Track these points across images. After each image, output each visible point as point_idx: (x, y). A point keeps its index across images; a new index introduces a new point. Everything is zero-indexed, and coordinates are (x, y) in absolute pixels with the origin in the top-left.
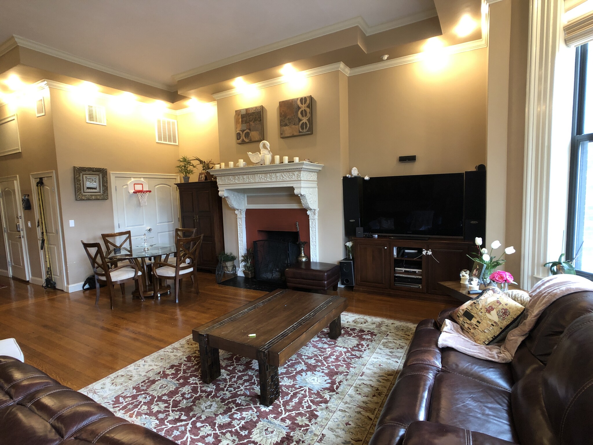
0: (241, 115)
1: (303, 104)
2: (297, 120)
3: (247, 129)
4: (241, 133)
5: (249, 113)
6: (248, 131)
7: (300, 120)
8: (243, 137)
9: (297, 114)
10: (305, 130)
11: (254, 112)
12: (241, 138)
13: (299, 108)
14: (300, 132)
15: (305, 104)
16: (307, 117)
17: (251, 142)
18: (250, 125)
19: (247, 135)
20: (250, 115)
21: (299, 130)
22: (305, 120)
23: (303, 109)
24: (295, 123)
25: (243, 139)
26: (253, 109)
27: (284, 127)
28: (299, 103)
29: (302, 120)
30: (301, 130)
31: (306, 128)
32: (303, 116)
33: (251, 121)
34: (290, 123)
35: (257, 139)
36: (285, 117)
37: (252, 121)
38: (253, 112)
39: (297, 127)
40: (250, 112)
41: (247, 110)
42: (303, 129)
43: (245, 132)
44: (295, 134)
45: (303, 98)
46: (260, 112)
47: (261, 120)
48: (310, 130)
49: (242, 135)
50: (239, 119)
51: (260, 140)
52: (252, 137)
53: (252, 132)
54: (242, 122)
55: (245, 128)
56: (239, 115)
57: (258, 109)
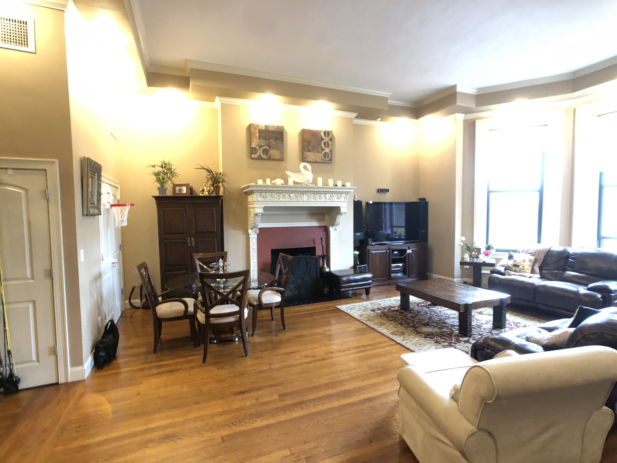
0: (259, 130)
1: (327, 137)
2: (320, 149)
3: (266, 145)
4: (258, 148)
5: (269, 131)
6: (266, 147)
7: (323, 150)
8: (260, 153)
9: (320, 144)
10: (327, 159)
11: (276, 130)
12: (258, 154)
13: (323, 139)
14: (322, 160)
15: (328, 137)
16: (330, 149)
17: (270, 159)
18: (270, 142)
19: (266, 152)
20: (270, 133)
21: (322, 158)
22: (327, 150)
23: (326, 141)
24: (318, 151)
25: (260, 155)
26: (274, 127)
27: (308, 153)
28: (322, 134)
29: (325, 150)
30: (323, 158)
31: (328, 157)
32: (325, 147)
33: (271, 139)
34: (313, 150)
35: (277, 158)
36: (309, 144)
37: (273, 139)
38: (274, 130)
39: (320, 154)
40: (271, 129)
42: (325, 157)
43: (264, 148)
44: (318, 160)
45: (327, 132)
46: (283, 132)
47: (283, 140)
48: (331, 160)
49: (259, 151)
50: (256, 133)
51: (282, 160)
52: (271, 155)
53: (271, 150)
54: (259, 136)
55: (264, 144)
56: (255, 129)
57: (280, 129)
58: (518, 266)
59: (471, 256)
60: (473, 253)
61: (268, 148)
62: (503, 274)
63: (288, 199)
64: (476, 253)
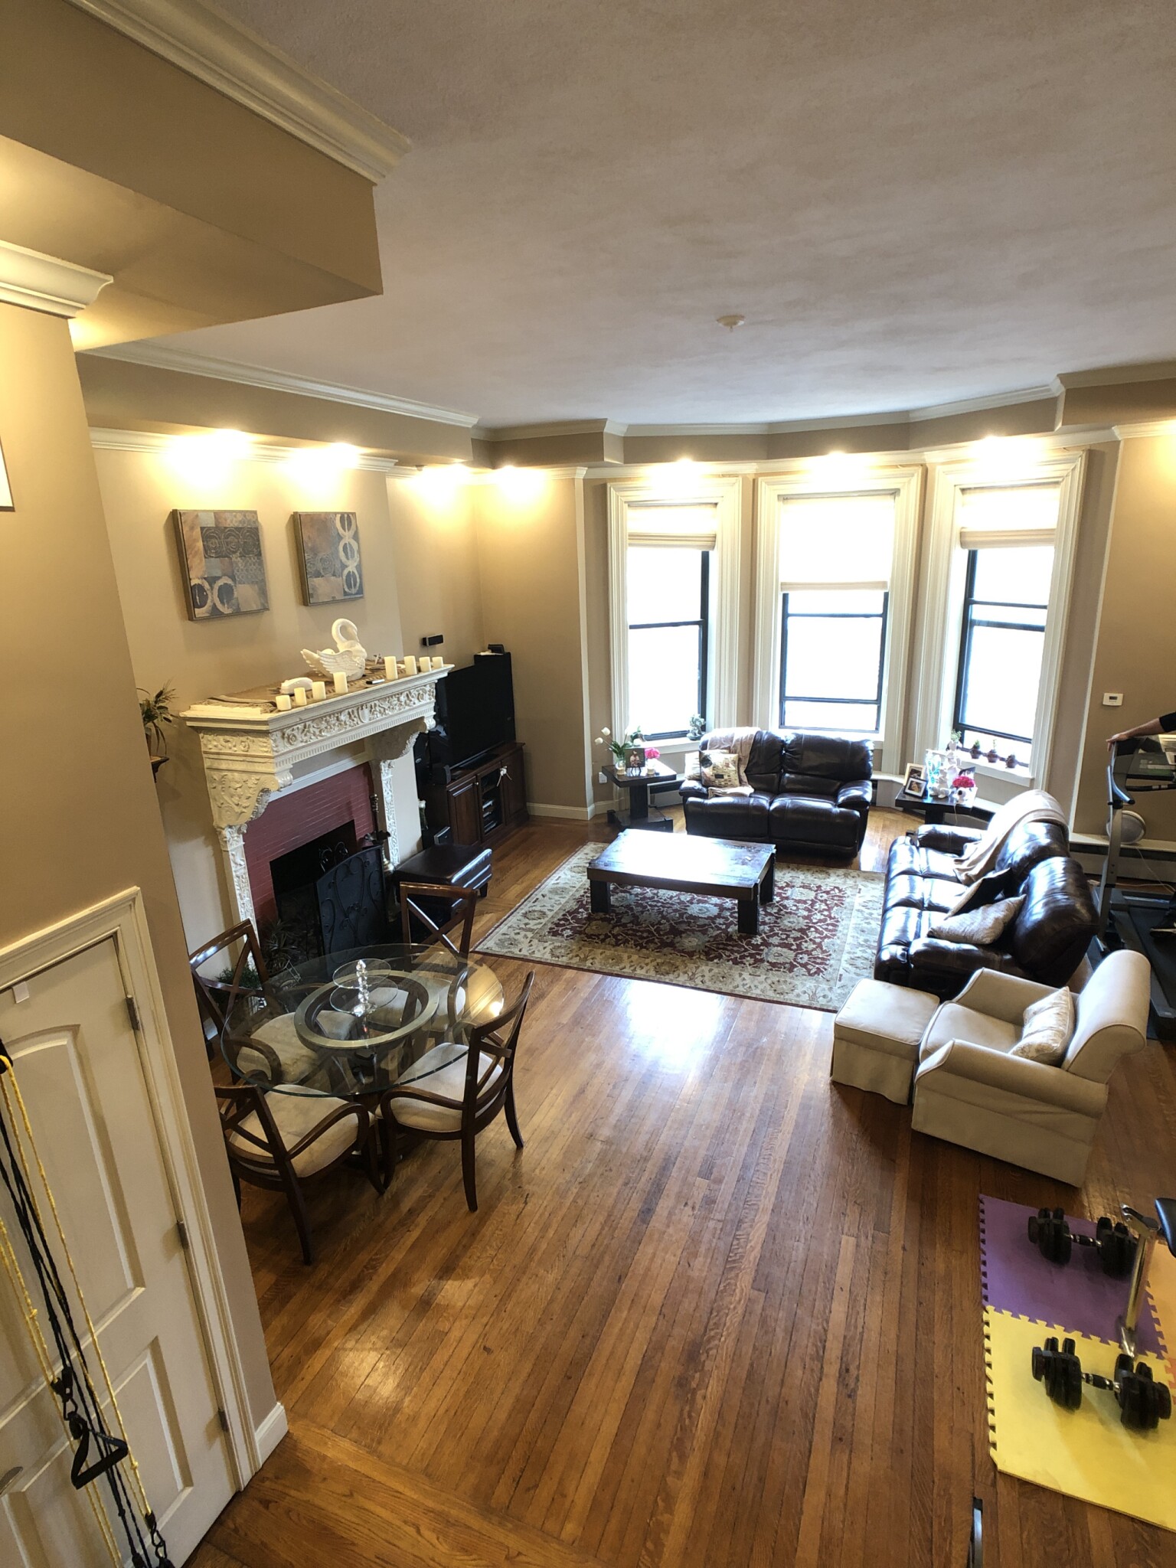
0: (202, 528)
1: (346, 529)
2: (336, 563)
3: (224, 575)
4: (207, 586)
5: (226, 528)
6: (225, 580)
7: (344, 566)
8: (212, 601)
9: (337, 552)
11: (241, 526)
12: (209, 603)
13: (340, 536)
14: (345, 593)
15: (349, 529)
16: (355, 561)
17: (238, 613)
18: (231, 563)
19: (226, 593)
20: (229, 535)
21: (344, 589)
22: (351, 566)
23: (347, 540)
25: (215, 606)
26: (236, 516)
27: (314, 579)
28: (338, 523)
29: (347, 566)
30: (347, 590)
31: (355, 584)
32: (347, 557)
33: (234, 552)
35: (255, 608)
36: (314, 554)
37: (238, 554)
38: (236, 525)
39: (338, 580)
40: (229, 524)
41: (218, 515)
42: (350, 587)
43: (220, 583)
45: (346, 515)
46: (257, 529)
47: (259, 554)
48: (361, 591)
49: (209, 593)
50: (195, 541)
51: (265, 608)
52: (240, 601)
53: (239, 586)
54: (206, 549)
55: (219, 574)
56: (192, 528)
57: (249, 521)
58: (721, 776)
59: (628, 765)
60: (632, 758)
61: (230, 582)
62: (705, 796)
63: (336, 728)
64: (638, 758)
